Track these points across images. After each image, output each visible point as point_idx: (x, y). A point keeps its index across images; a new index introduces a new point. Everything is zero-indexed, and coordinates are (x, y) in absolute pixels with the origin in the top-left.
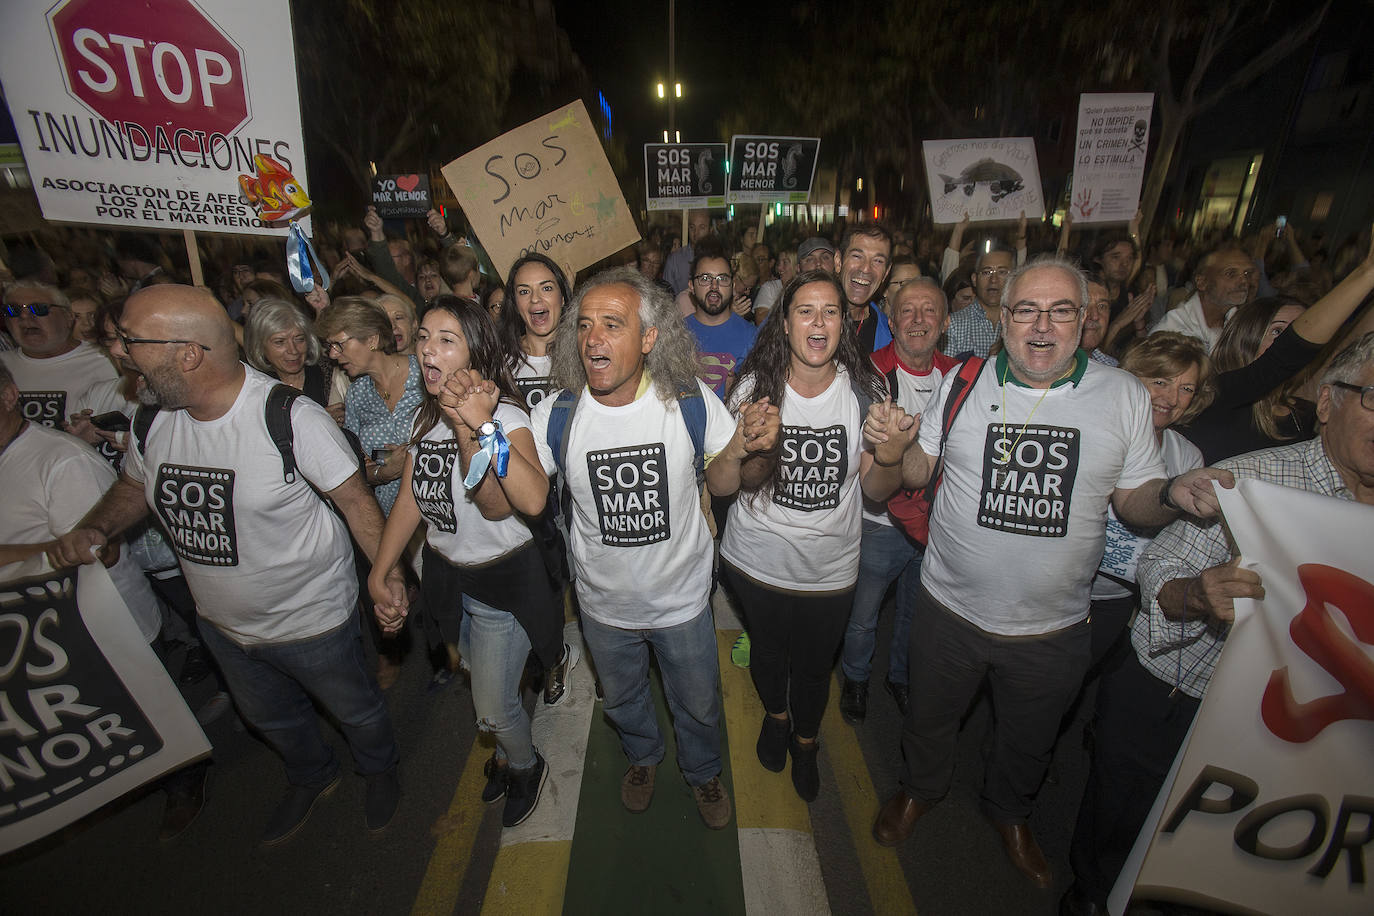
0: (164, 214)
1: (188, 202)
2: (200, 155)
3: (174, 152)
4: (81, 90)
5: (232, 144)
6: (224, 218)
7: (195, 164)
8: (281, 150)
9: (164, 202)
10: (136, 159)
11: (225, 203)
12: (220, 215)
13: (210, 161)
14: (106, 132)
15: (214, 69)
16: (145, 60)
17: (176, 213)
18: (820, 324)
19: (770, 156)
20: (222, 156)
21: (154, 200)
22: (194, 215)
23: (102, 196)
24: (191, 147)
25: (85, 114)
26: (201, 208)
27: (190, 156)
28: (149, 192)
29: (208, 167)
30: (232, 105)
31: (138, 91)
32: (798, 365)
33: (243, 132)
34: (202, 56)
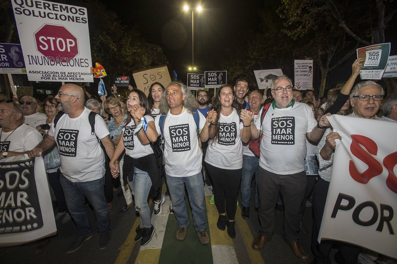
0: (57, 78)
1: (63, 75)
2: (67, 63)
3: (60, 63)
4: (39, 50)
5: (74, 60)
6: (72, 78)
7: (65, 65)
8: (86, 61)
9: (57, 75)
10: (51, 65)
11: (72, 74)
12: (71, 78)
13: (69, 65)
14: (45, 60)
15: (71, 43)
16: (55, 42)
17: (60, 78)
18: (227, 96)
19: (215, 76)
20: (72, 63)
21: (55, 75)
22: (65, 78)
23: (43, 75)
24: (65, 61)
25: (40, 55)
26: (66, 76)
27: (64, 64)
28: (54, 73)
29: (68, 66)
30: (75, 50)
31: (53, 49)
32: (223, 108)
33: (77, 57)
34: (68, 40)
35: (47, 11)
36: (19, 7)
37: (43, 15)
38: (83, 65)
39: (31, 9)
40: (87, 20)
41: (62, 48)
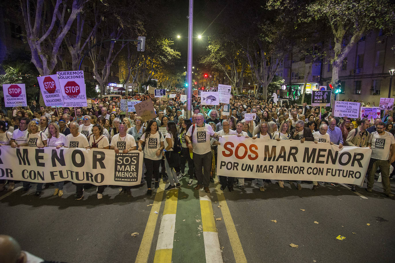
0: (72, 105)
10: (70, 99)
12: (78, 105)
14: (68, 97)
16: (71, 88)
20: (78, 98)
23: (67, 104)
24: (75, 97)
25: (66, 95)
26: (76, 104)
27: (75, 98)
28: (71, 103)
33: (80, 95)
34: (76, 87)
35: (68, 75)
36: (59, 76)
37: (67, 78)
38: (82, 98)
39: (63, 76)
40: (84, 76)
41: (74, 91)
